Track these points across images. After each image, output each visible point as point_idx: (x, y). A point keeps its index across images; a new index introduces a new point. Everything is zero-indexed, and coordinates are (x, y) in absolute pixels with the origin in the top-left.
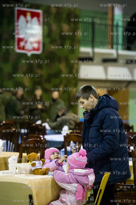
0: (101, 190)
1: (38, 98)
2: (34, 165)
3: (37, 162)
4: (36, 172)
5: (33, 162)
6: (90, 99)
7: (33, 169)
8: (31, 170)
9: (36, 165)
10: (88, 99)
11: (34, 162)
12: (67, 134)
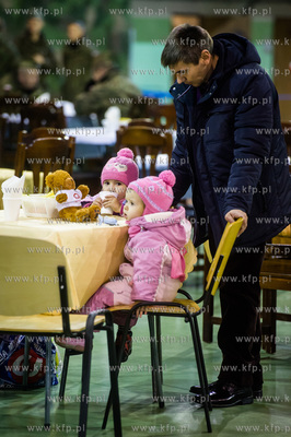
0: (221, 258)
1: (35, 37)
2: (62, 199)
3: (70, 193)
4: (68, 215)
5: (59, 193)
6: (201, 61)
7: (61, 207)
8: (56, 210)
9: (68, 200)
10: (196, 63)
11: (64, 192)
12: (122, 127)
